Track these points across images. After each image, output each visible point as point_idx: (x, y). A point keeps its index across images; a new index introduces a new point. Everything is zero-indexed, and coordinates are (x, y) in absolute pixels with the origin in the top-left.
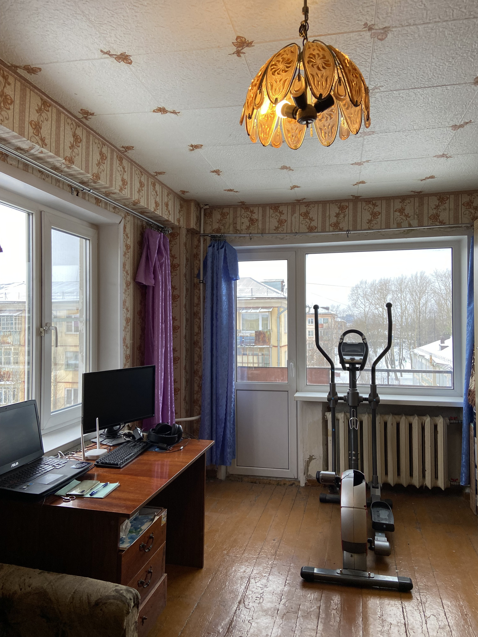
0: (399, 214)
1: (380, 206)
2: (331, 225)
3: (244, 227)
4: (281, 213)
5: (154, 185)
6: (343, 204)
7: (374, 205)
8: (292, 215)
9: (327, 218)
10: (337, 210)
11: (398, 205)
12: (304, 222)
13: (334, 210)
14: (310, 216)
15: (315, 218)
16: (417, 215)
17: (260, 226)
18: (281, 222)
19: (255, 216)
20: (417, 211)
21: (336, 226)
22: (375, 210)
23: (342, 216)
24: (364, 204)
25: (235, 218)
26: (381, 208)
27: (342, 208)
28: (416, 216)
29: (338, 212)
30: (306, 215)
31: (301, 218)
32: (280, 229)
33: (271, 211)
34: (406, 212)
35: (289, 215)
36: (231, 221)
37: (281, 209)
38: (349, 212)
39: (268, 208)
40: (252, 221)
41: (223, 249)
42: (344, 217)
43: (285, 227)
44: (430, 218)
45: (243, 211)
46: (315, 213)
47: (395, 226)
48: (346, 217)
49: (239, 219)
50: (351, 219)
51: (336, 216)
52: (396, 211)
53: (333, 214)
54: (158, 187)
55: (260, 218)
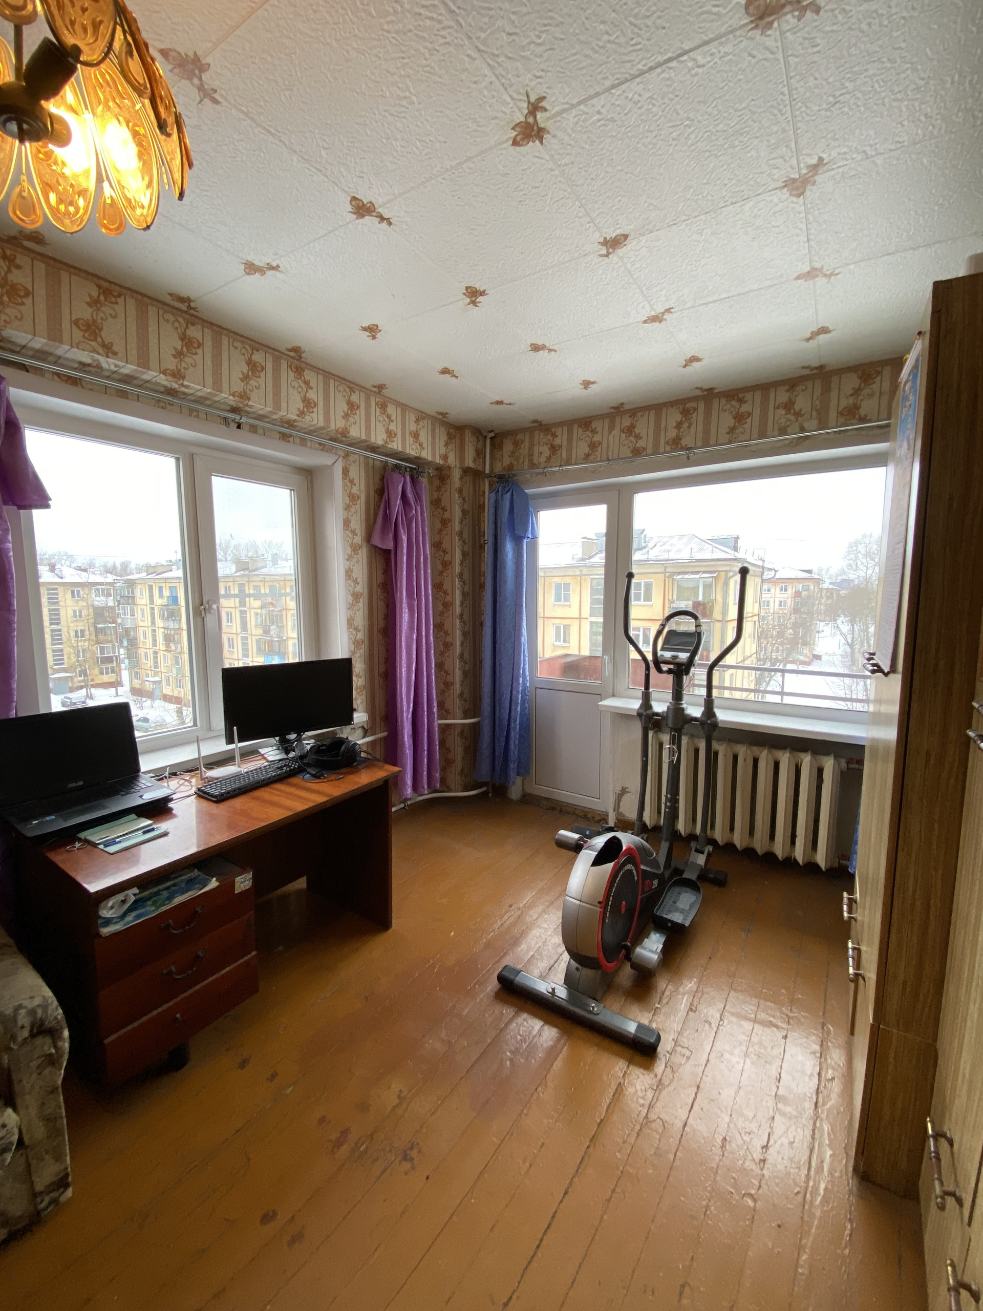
0: (783, 412)
1: (751, 402)
2: (667, 443)
3: (543, 459)
4: (594, 432)
5: (383, 407)
6: (688, 405)
7: (742, 401)
8: (609, 433)
9: (662, 433)
10: (679, 417)
11: (782, 396)
12: (627, 442)
13: (674, 416)
14: (637, 431)
15: (643, 434)
16: (817, 411)
17: (564, 456)
18: (593, 446)
19: (557, 441)
20: (818, 403)
21: (676, 443)
22: (742, 410)
23: (686, 425)
24: (723, 401)
25: (532, 446)
26: (752, 405)
27: (686, 413)
28: (814, 414)
29: (679, 420)
30: (630, 430)
31: (623, 436)
32: (592, 457)
33: (580, 430)
34: (797, 407)
35: (606, 433)
36: (526, 452)
37: (594, 425)
38: (698, 417)
39: (576, 426)
40: (554, 449)
41: (509, 494)
42: (689, 427)
43: (598, 453)
44: (841, 414)
45: (542, 435)
46: (645, 426)
47: (776, 433)
48: (693, 427)
49: (536, 449)
50: (700, 428)
51: (675, 428)
52: (778, 408)
53: (672, 423)
54: (391, 409)
55: (565, 444)
